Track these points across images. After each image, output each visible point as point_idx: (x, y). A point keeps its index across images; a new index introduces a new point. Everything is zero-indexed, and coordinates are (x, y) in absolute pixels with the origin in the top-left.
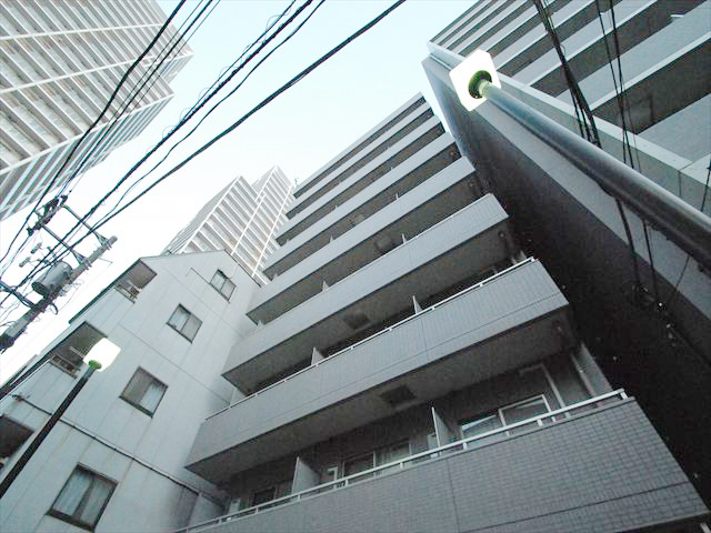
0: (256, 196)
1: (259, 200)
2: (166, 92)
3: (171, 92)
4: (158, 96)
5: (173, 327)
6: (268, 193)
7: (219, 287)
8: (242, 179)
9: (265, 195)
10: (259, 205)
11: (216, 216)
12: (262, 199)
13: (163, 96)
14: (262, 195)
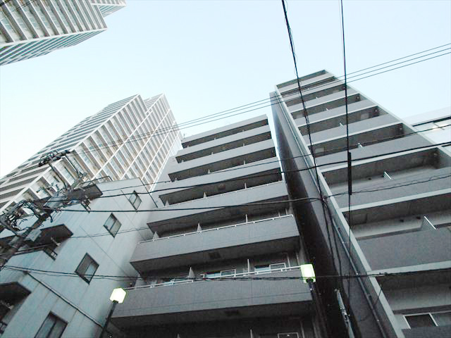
0: (146, 111)
1: (148, 114)
2: (102, 26)
3: (105, 27)
4: (96, 26)
5: (106, 227)
6: (155, 111)
7: (133, 201)
8: (139, 97)
9: (152, 111)
10: (147, 117)
11: (118, 117)
12: (150, 113)
13: (100, 28)
14: (150, 110)
